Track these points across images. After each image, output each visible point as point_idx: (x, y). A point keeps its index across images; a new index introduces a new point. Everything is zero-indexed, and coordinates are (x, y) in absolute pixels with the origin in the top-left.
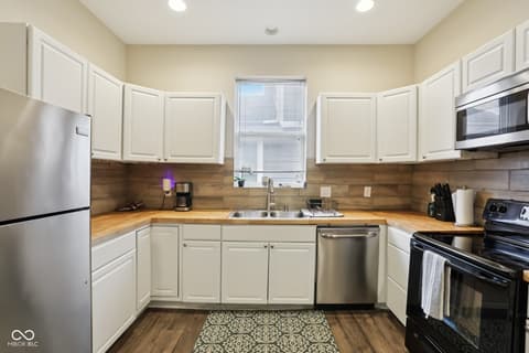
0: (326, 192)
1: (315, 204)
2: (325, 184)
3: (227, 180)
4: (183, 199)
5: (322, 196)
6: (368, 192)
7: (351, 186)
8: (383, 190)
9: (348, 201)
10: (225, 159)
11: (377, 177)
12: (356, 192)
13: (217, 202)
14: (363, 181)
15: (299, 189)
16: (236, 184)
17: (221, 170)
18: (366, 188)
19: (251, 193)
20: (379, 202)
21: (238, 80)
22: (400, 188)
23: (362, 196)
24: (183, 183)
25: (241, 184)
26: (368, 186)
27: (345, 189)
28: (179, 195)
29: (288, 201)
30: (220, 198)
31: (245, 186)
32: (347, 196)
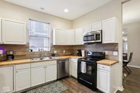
0: (55, 52)
1: (54, 55)
2: (55, 50)
3: (27, 50)
4: (10, 57)
5: (54, 53)
6: (64, 51)
7: (61, 50)
8: (67, 51)
9: (60, 54)
10: (27, 43)
11: (66, 48)
13: (24, 57)
14: (63, 49)
15: (49, 52)
16: (30, 51)
19: (35, 53)
20: (67, 54)
22: (70, 50)
23: (63, 52)
24: (10, 51)
25: (31, 51)
27: (60, 51)
29: (46, 55)
30: (25, 55)
31: (33, 51)
32: (60, 53)
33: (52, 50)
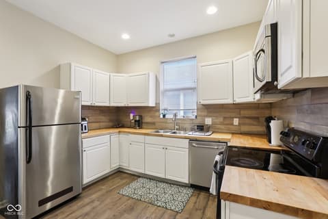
0: (208, 121)
1: (201, 128)
2: (207, 116)
3: (157, 114)
4: (137, 123)
5: (206, 123)
6: (236, 121)
7: (225, 118)
8: (247, 121)
9: (222, 127)
10: (156, 104)
11: (242, 112)
12: (227, 122)
13: (152, 125)
14: (233, 115)
15: (193, 119)
16: (161, 116)
17: (154, 109)
18: (235, 119)
19: (168, 121)
20: (245, 129)
21: (162, 63)
22: (260, 119)
23: (232, 124)
25: (164, 116)
26: (236, 118)
27: (221, 119)
28: (135, 121)
29: (188, 126)
31: (167, 116)
32: (222, 124)
33: (200, 116)
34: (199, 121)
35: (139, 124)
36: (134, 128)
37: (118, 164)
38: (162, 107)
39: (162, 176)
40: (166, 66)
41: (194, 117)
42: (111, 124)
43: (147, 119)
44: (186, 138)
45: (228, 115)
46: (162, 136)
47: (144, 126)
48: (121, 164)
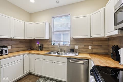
0: (76, 47)
1: (73, 51)
2: (76, 45)
3: (50, 43)
4: (40, 48)
5: (75, 48)
6: (90, 47)
7: (85, 45)
8: (96, 47)
9: (83, 50)
10: (50, 38)
11: (94, 43)
12: (86, 47)
14: (89, 44)
15: (68, 46)
16: (52, 44)
17: (49, 41)
18: (90, 46)
19: (56, 47)
20: (95, 51)
21: (53, 17)
22: (103, 46)
23: (88, 49)
24: (39, 44)
26: (91, 45)
27: (83, 46)
28: (39, 47)
29: (65, 49)
30: (48, 48)
31: (55, 45)
32: (83, 48)
33: (72, 44)
34: (71, 47)
35: (41, 48)
36: (38, 50)
37: (29, 70)
38: (52, 40)
39: (52, 77)
40: (55, 19)
41: (69, 45)
42: (26, 48)
43: (45, 46)
44: (65, 57)
45: (86, 44)
46: (52, 55)
47: (44, 49)
48: (31, 70)
